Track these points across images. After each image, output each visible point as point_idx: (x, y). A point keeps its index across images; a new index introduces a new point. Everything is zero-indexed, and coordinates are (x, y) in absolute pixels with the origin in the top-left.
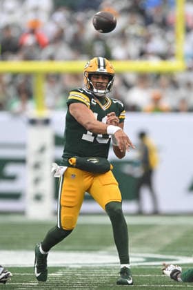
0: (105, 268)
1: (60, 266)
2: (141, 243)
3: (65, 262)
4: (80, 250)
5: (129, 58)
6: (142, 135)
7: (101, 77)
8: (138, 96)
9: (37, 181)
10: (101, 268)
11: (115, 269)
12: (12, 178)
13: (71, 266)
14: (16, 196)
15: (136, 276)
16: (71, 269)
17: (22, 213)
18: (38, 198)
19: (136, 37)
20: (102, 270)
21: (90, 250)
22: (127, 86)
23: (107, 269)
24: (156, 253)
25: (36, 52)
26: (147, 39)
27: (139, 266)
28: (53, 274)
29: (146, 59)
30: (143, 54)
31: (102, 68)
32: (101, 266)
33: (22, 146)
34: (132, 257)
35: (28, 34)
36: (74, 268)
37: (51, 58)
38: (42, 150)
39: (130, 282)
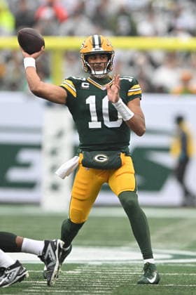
0: (128, 266)
1: (78, 262)
2: (168, 238)
3: (84, 259)
4: (101, 246)
5: (156, 34)
6: (179, 120)
7: (98, 56)
8: (165, 76)
9: (54, 169)
10: (123, 266)
11: (138, 267)
12: (27, 165)
13: (90, 263)
14: (30, 185)
15: (163, 274)
16: (90, 266)
17: (37, 204)
18: (55, 187)
19: (164, 11)
20: (125, 268)
21: (112, 246)
22: (154, 65)
23: (131, 267)
24: (182, 249)
25: (54, 26)
26: (176, 14)
27: (165, 263)
28: (70, 272)
29: (175, 35)
30: (171, 30)
31: (97, 47)
32: (124, 263)
33: (38, 130)
34: (156, 253)
35: (45, 6)
36: (93, 266)
37: (71, 34)
38: (60, 134)
39: (152, 281)
